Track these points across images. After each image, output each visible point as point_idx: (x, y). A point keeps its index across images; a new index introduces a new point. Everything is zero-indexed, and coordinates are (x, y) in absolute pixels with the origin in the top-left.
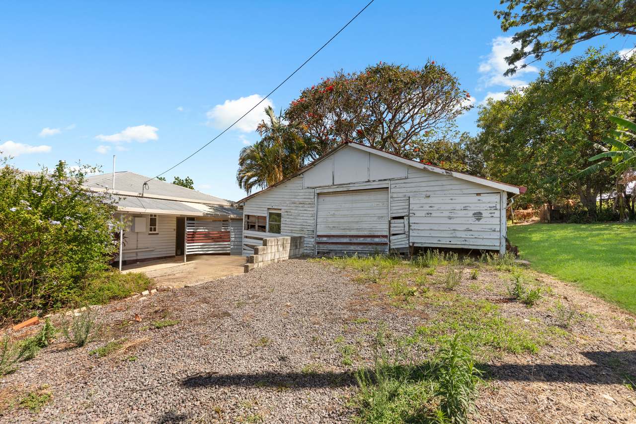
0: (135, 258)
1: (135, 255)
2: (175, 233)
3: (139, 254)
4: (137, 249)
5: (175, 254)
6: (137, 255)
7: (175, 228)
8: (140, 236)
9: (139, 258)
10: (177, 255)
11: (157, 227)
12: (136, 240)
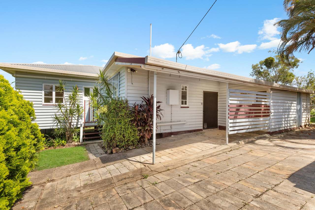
0: (169, 131)
1: (169, 128)
2: (202, 106)
3: (173, 127)
4: (171, 122)
5: (202, 128)
6: (171, 128)
7: (202, 101)
8: (173, 109)
9: (173, 131)
10: (204, 128)
11: (187, 101)
12: (170, 113)
